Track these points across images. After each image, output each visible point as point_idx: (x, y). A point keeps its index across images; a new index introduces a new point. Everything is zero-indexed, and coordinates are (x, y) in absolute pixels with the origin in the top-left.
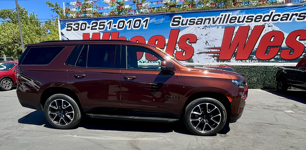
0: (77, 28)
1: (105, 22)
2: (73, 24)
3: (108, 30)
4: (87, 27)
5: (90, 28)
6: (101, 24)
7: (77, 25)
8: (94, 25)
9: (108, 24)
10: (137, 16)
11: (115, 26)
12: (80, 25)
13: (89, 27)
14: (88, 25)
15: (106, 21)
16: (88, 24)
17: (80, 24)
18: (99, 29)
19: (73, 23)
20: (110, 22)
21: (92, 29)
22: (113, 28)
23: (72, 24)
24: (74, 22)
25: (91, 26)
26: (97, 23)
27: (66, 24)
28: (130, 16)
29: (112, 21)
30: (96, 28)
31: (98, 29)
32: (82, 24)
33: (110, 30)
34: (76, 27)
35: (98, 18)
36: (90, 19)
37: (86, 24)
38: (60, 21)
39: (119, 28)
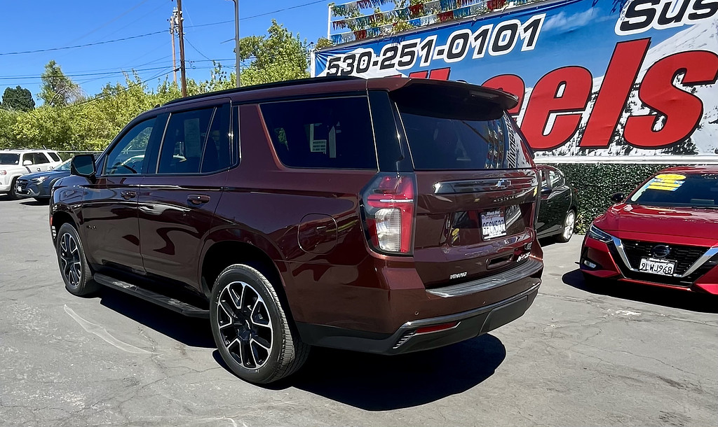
0: (349, 69)
1: (415, 45)
2: (342, 59)
3: (422, 64)
4: (372, 63)
5: (379, 64)
6: (406, 50)
7: (350, 61)
8: (389, 54)
9: (423, 48)
10: (507, 14)
11: (441, 52)
12: (357, 59)
13: (375, 63)
14: (374, 58)
15: (418, 40)
16: (373, 55)
17: (357, 56)
18: (401, 64)
19: (343, 56)
20: (429, 44)
21: (383, 67)
22: (436, 57)
23: (339, 59)
24: (344, 53)
25: (380, 59)
26: (395, 49)
27: (326, 60)
28: (486, 19)
29: (434, 38)
30: (393, 62)
31: (396, 66)
32: (363, 55)
33: (428, 64)
34: (349, 65)
35: (399, 34)
36: (381, 41)
37: (369, 54)
38: (316, 53)
39: (450, 55)
